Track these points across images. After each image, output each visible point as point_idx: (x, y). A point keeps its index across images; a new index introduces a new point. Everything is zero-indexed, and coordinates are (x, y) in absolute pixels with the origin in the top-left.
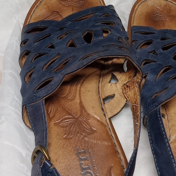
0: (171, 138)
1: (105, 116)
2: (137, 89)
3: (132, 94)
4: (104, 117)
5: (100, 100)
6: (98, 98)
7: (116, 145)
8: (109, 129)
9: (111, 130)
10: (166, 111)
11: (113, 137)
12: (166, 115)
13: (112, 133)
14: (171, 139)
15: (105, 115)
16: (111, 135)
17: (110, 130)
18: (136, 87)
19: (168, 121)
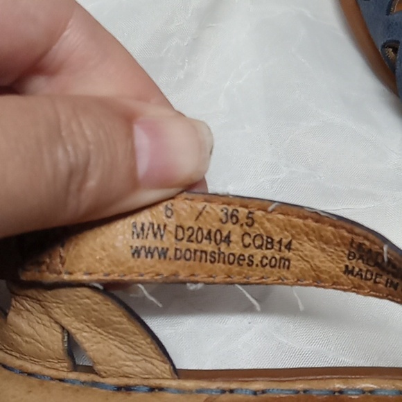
1: (161, 389)
4: (168, 395)
5: (73, 382)
6: (64, 389)
7: (305, 391)
8: (223, 391)
9: (233, 386)
11: (263, 392)
13: (245, 386)
15: (152, 389)
16: (255, 393)
17: (232, 391)
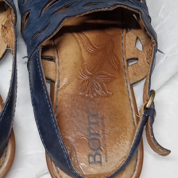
0: (60, 83)
2: (12, 29)
3: (10, 37)
10: (57, 53)
12: (57, 57)
14: (60, 85)
18: (11, 28)
19: (59, 64)
